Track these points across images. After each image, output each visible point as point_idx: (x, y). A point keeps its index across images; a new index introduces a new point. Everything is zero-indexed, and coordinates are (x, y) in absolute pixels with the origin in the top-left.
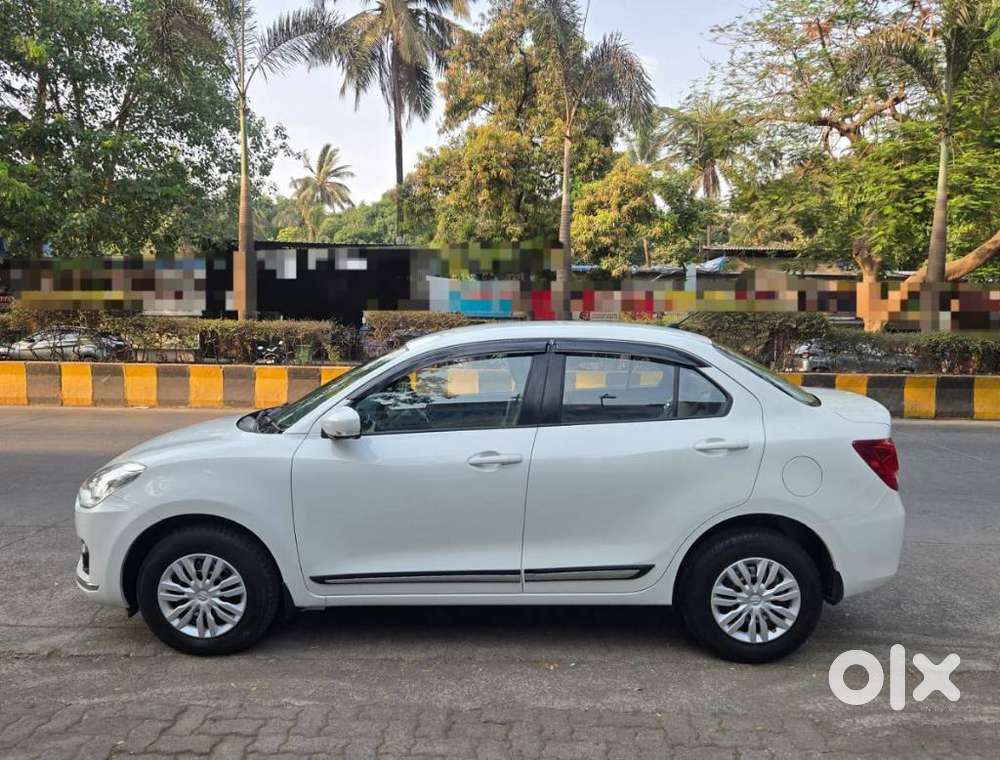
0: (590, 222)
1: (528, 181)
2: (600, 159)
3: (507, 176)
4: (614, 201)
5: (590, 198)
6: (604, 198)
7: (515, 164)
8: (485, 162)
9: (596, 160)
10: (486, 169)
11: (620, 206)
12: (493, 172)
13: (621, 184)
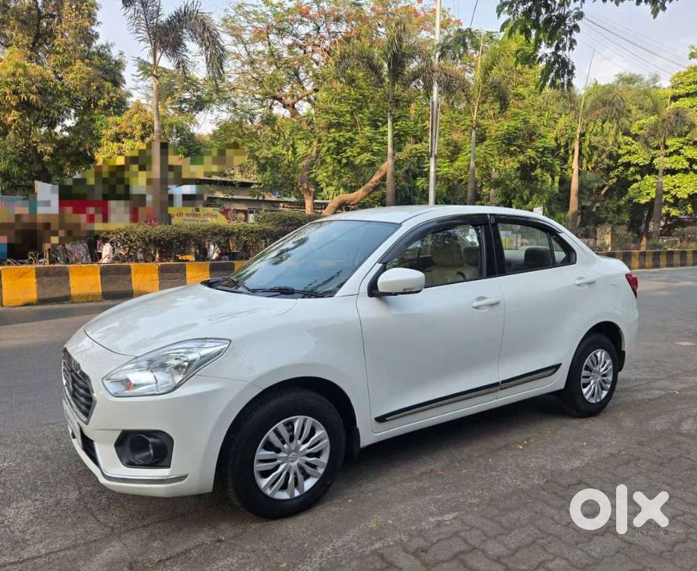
0: (120, 148)
1: (54, 108)
2: (117, 99)
3: (37, 102)
4: (138, 133)
5: (115, 129)
6: (128, 130)
7: (41, 92)
8: (13, 86)
9: (114, 99)
10: (15, 92)
11: (143, 138)
12: (23, 96)
13: (144, 121)
